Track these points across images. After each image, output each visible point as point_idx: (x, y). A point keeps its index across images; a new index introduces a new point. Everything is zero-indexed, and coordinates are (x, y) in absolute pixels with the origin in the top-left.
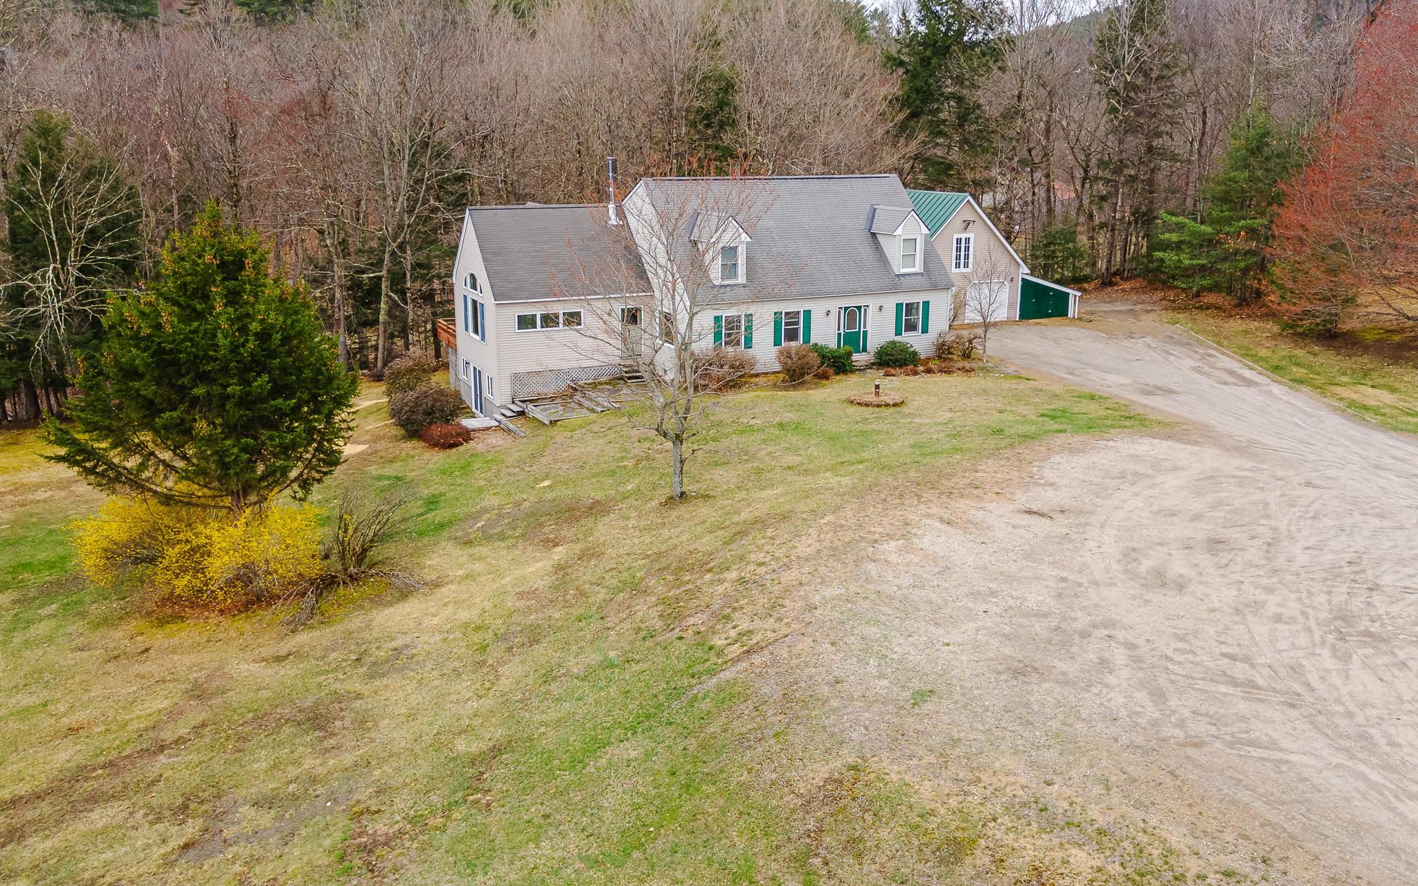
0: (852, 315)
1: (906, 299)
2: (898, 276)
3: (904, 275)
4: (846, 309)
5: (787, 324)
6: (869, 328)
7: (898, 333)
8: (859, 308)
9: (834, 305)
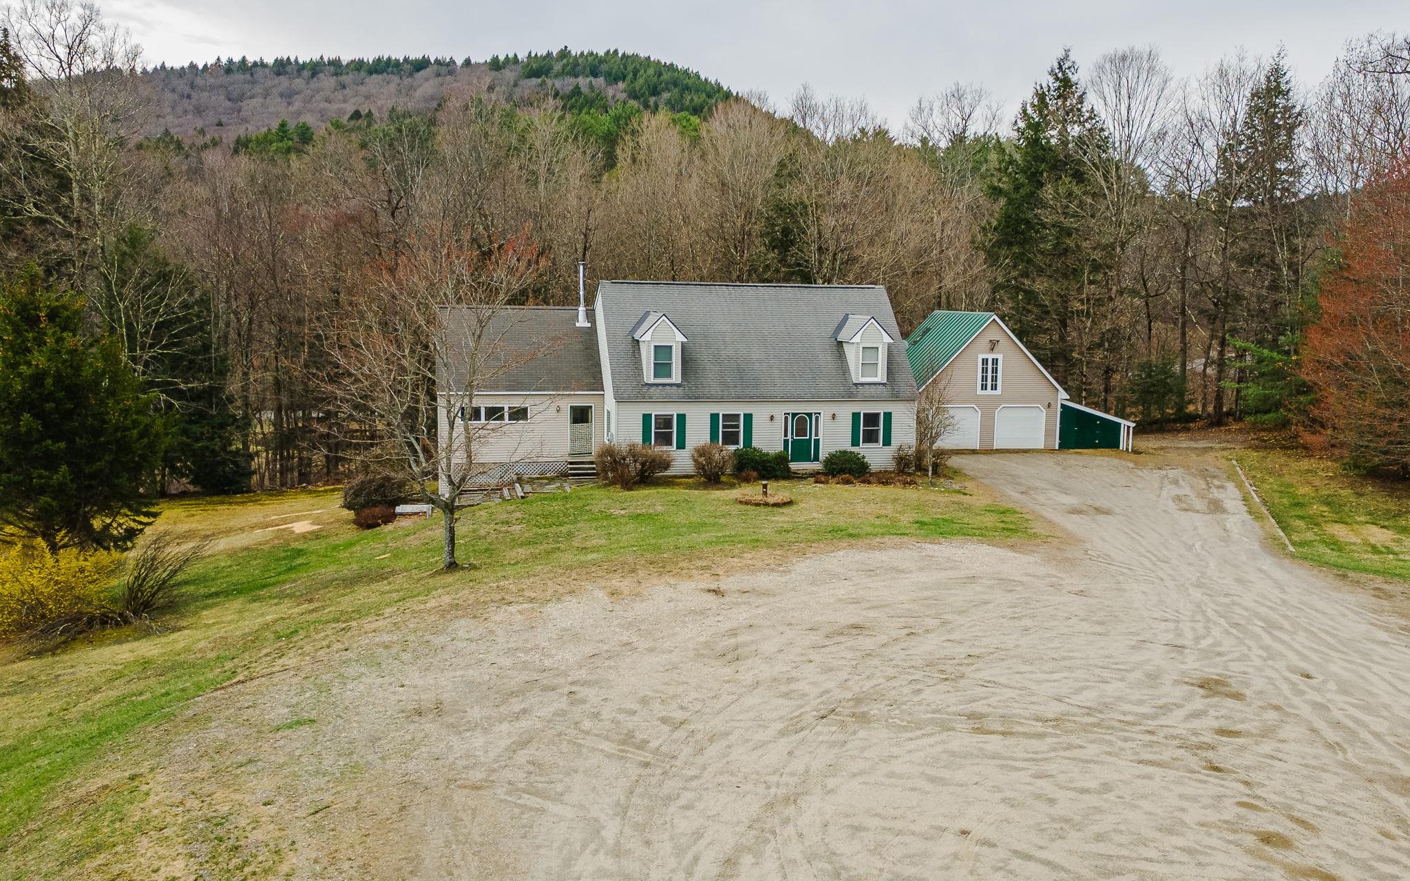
0: (801, 423)
1: (864, 409)
2: (856, 385)
3: (862, 384)
4: (794, 415)
5: (724, 427)
6: (820, 436)
7: (855, 442)
8: (810, 415)
9: (780, 410)
